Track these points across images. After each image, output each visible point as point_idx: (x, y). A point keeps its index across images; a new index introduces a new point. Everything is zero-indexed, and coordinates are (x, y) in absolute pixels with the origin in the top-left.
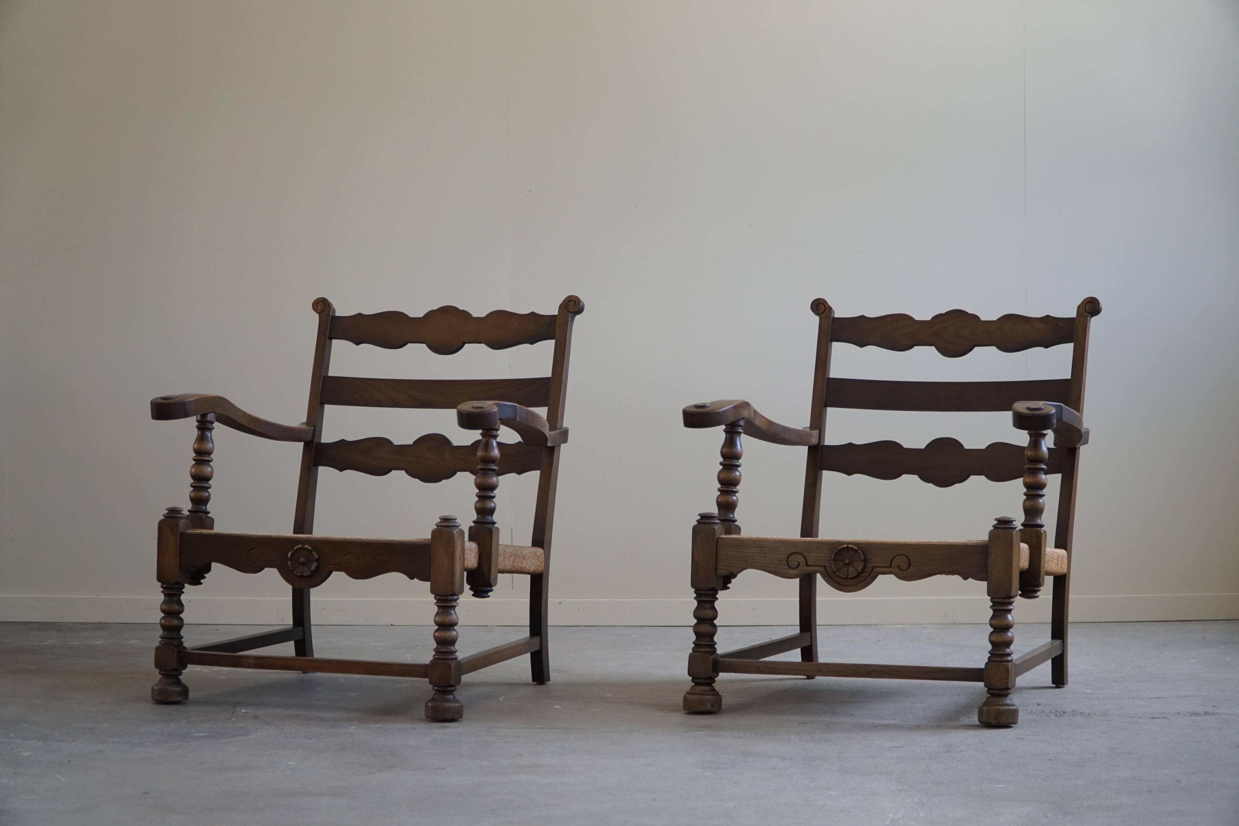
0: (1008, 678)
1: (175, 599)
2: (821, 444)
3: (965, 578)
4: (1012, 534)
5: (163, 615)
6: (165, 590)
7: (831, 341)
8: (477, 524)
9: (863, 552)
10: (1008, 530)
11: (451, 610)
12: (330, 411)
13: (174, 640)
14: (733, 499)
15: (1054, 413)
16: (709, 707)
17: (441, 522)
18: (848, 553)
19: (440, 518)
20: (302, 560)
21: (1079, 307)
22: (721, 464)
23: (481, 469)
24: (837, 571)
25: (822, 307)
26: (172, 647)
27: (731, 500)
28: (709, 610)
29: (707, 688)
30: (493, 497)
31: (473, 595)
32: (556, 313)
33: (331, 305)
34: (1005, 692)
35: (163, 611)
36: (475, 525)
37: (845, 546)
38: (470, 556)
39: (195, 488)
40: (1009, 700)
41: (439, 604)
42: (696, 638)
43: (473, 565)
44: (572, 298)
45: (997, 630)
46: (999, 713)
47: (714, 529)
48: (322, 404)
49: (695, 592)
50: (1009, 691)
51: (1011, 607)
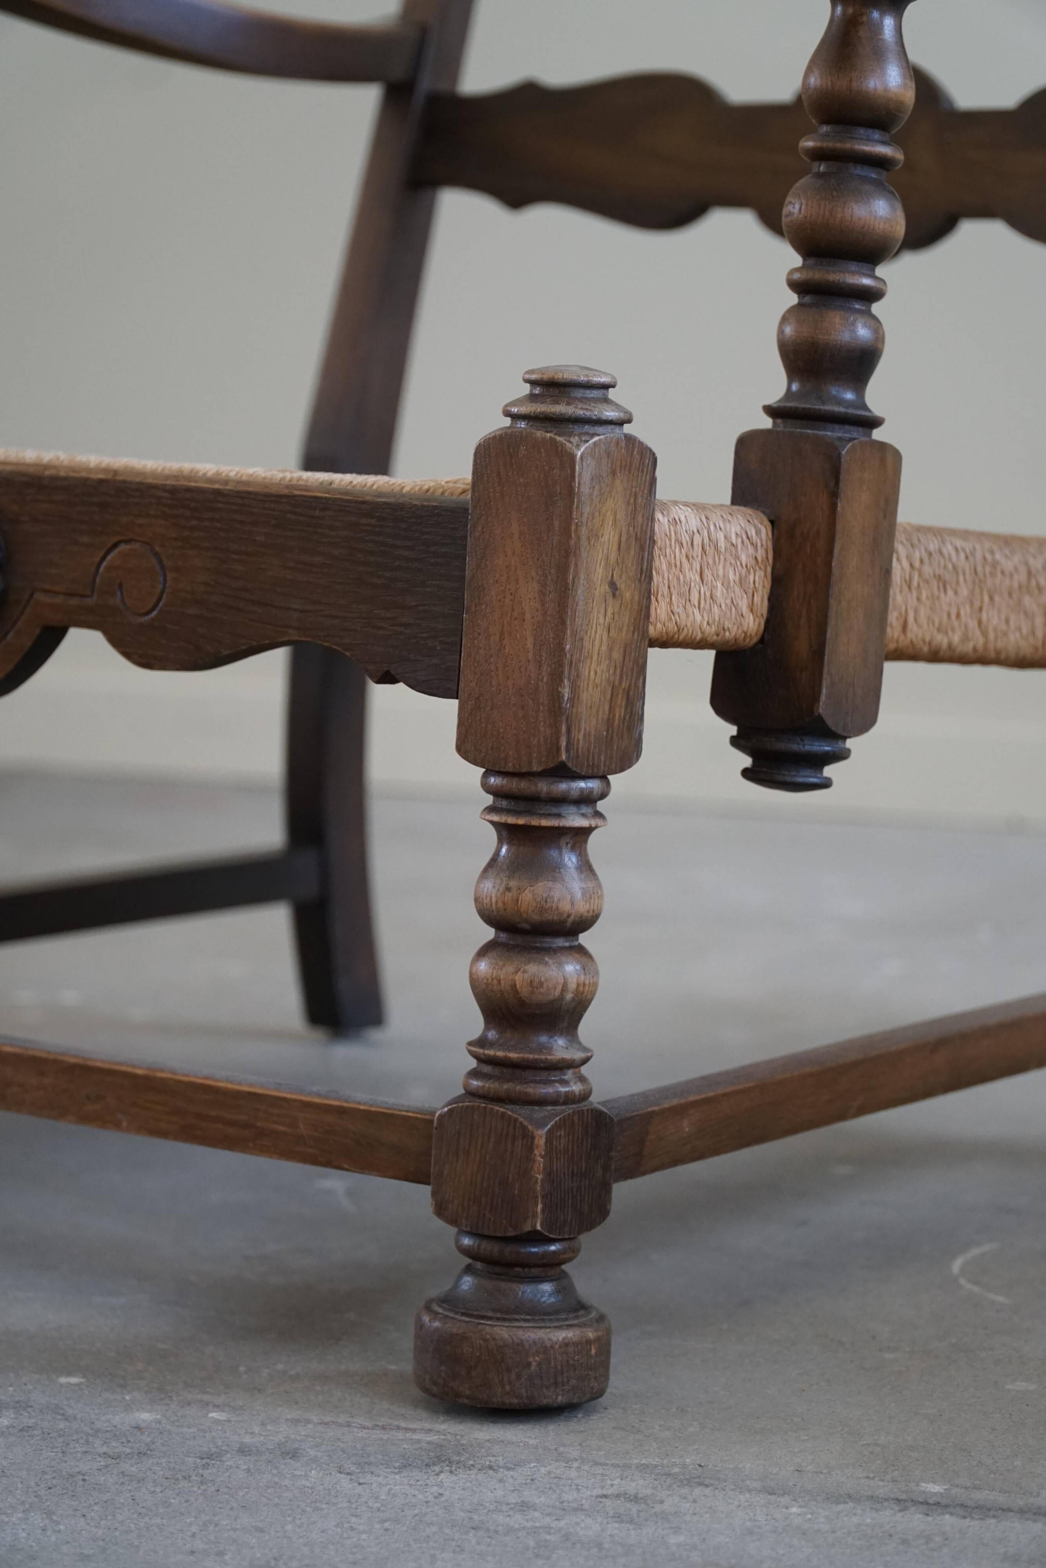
17: (532, 398)
19: (527, 381)
23: (818, 155)
30: (871, 296)
36: (774, 424)
41: (511, 820)
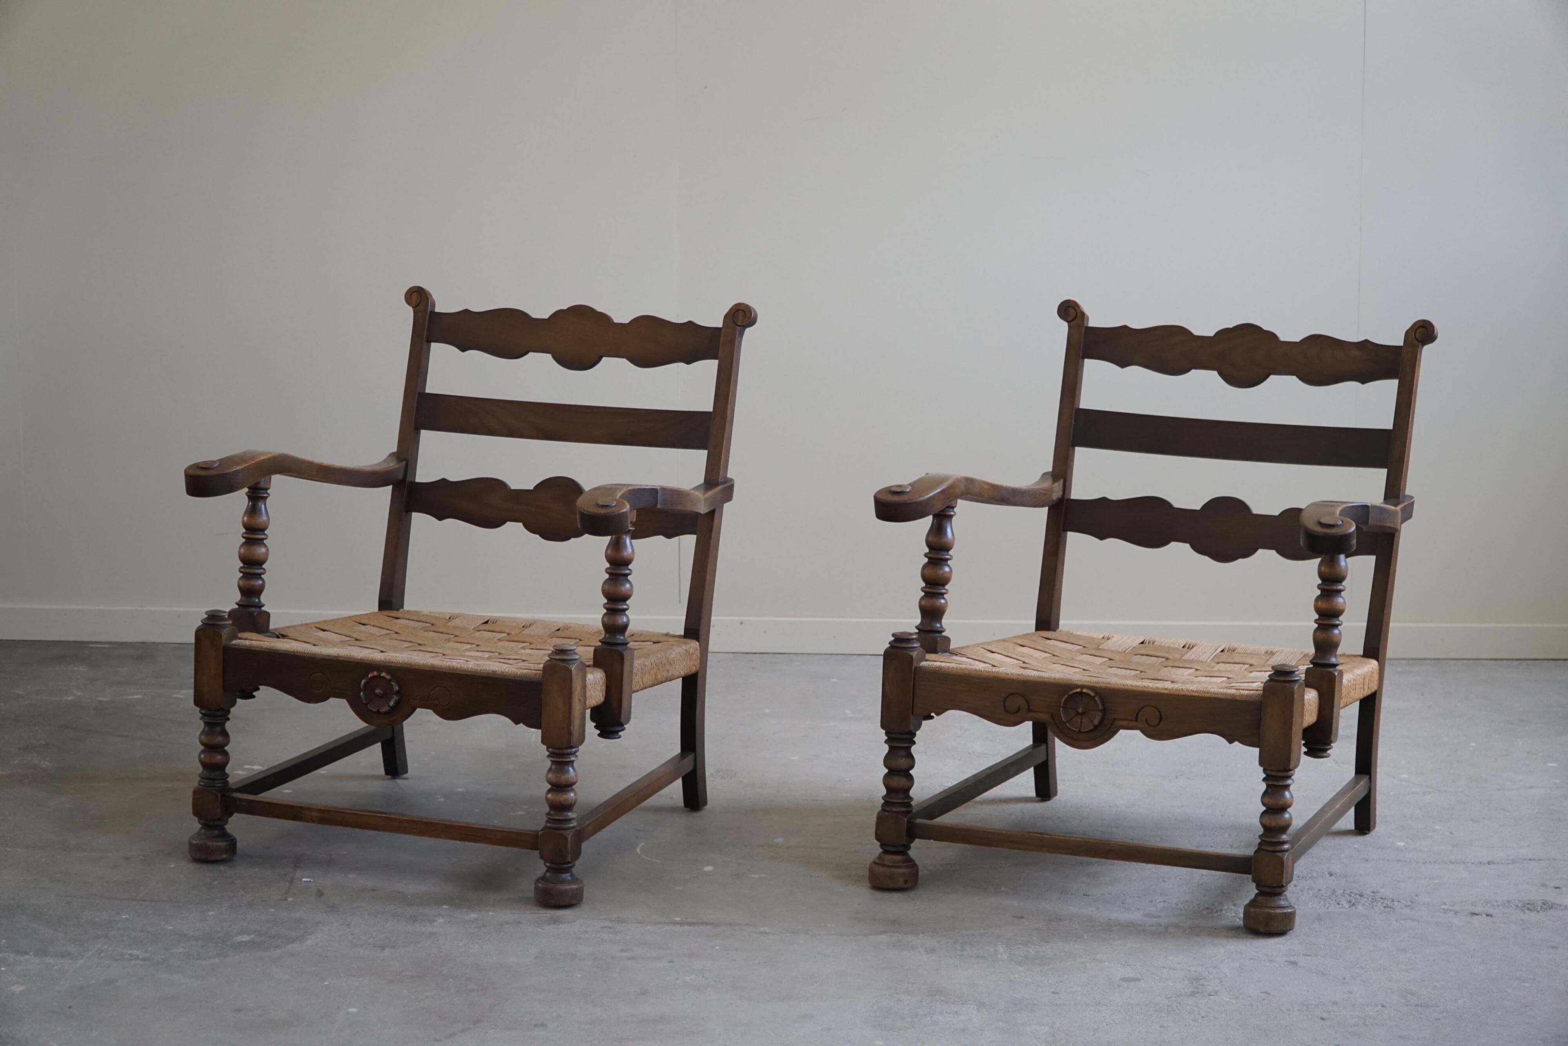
0: (1282, 874)
1: (218, 729)
2: (1066, 497)
3: (1231, 742)
4: (1293, 689)
5: (203, 748)
6: (205, 717)
7: (1083, 358)
8: (604, 645)
9: (1101, 699)
10: (1288, 684)
11: (569, 766)
12: (428, 438)
13: (216, 782)
14: (941, 603)
15: (1354, 531)
16: (901, 883)
17: (554, 655)
18: (1082, 700)
19: (552, 651)
20: (378, 691)
21: (1407, 333)
22: (926, 555)
24: (1068, 722)
25: (1072, 311)
26: (214, 792)
27: (938, 604)
28: (904, 759)
29: (899, 858)
30: (626, 609)
31: (599, 735)
32: (720, 325)
33: (429, 297)
34: (1278, 890)
35: (202, 743)
36: (602, 645)
37: (1079, 690)
38: (594, 692)
39: (247, 576)
40: (1284, 900)
41: (554, 759)
42: (887, 792)
43: (598, 701)
44: (741, 306)
45: (1270, 811)
46: (1270, 918)
47: (912, 657)
48: (417, 429)
49: (887, 734)
50: (1284, 889)
51: (1289, 782)
